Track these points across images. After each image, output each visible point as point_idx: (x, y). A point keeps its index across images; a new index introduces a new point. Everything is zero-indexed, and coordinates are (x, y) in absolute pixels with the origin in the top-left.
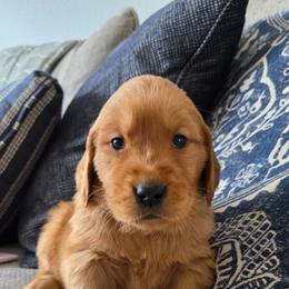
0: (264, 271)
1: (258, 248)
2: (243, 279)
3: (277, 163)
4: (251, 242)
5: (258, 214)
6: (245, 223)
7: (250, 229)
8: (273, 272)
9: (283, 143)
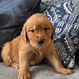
0: (64, 54)
1: (61, 49)
2: (60, 56)
3: (57, 32)
4: (59, 48)
5: (59, 43)
6: (57, 45)
7: (58, 46)
8: (65, 53)
9: (58, 28)
